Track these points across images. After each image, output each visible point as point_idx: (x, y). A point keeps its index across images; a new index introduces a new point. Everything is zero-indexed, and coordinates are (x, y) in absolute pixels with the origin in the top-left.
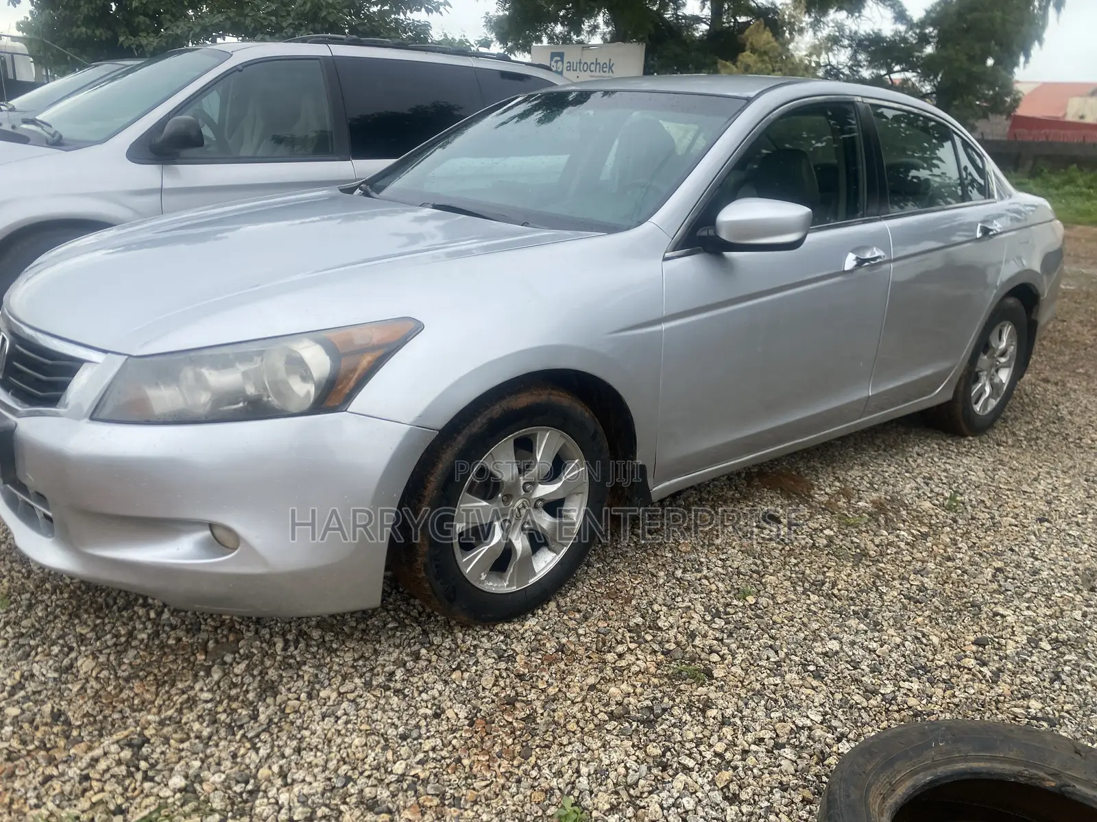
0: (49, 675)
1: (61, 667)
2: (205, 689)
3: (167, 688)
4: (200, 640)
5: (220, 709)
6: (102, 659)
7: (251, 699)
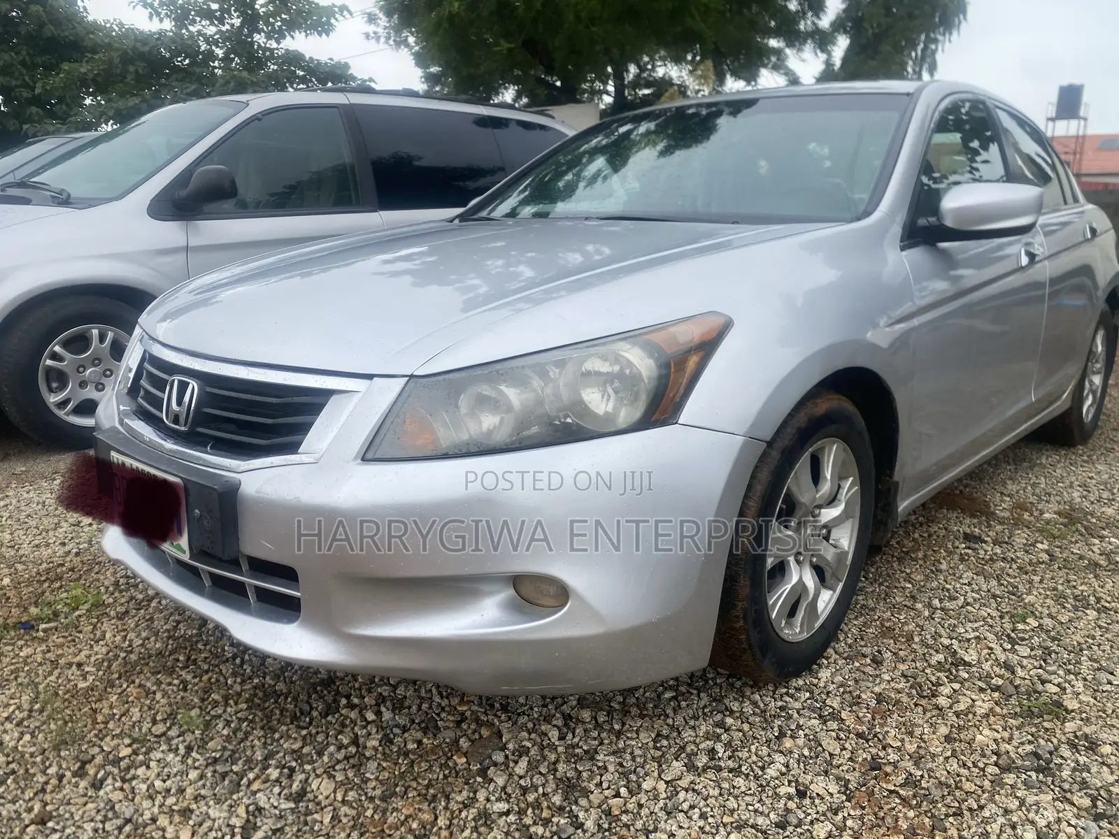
0: (283, 806)
1: (291, 794)
2: (493, 798)
3: (443, 803)
4: (448, 740)
5: (528, 821)
6: (340, 777)
7: (558, 803)
